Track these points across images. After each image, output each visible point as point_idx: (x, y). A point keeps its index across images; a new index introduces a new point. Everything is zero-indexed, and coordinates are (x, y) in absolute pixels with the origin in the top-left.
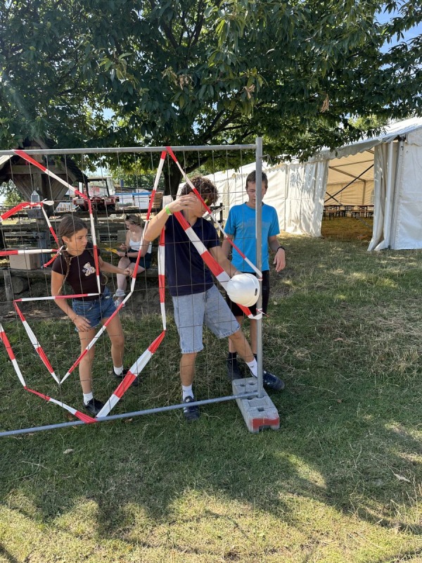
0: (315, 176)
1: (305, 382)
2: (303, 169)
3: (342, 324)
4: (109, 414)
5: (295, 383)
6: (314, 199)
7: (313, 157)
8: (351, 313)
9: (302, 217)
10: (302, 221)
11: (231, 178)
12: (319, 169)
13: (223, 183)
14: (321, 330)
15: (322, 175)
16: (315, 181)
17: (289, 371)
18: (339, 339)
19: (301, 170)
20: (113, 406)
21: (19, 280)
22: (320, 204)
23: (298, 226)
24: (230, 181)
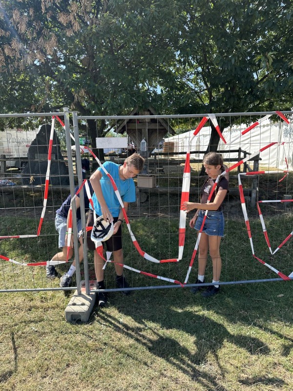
21: (144, 194)
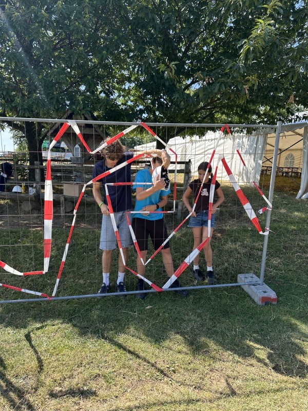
0: (256, 145)
1: (284, 279)
2: (247, 139)
3: (298, 245)
4: (170, 287)
5: (276, 279)
6: (254, 160)
7: (255, 132)
8: (302, 238)
9: (244, 172)
10: (244, 175)
11: (188, 142)
12: (259, 140)
13: (181, 145)
14: (285, 248)
15: (262, 144)
16: (256, 147)
17: (271, 272)
18: (299, 254)
19: (245, 140)
20: (173, 282)
22: (259, 164)
23: (240, 179)
24: (187, 145)
